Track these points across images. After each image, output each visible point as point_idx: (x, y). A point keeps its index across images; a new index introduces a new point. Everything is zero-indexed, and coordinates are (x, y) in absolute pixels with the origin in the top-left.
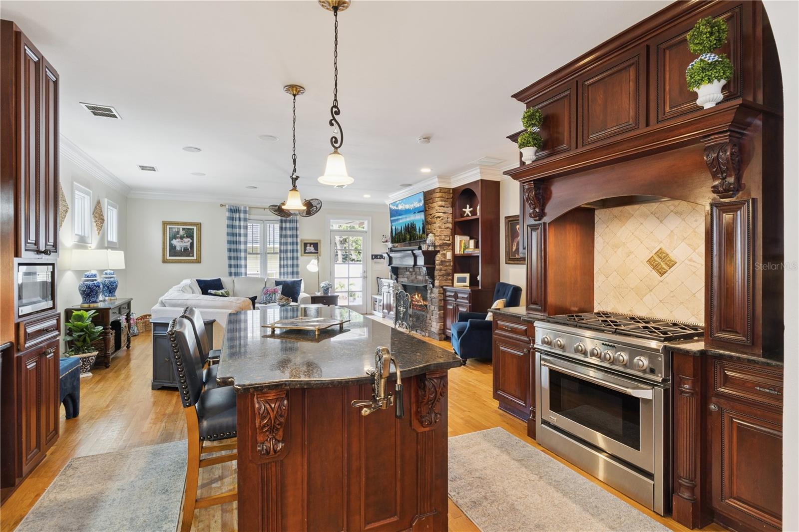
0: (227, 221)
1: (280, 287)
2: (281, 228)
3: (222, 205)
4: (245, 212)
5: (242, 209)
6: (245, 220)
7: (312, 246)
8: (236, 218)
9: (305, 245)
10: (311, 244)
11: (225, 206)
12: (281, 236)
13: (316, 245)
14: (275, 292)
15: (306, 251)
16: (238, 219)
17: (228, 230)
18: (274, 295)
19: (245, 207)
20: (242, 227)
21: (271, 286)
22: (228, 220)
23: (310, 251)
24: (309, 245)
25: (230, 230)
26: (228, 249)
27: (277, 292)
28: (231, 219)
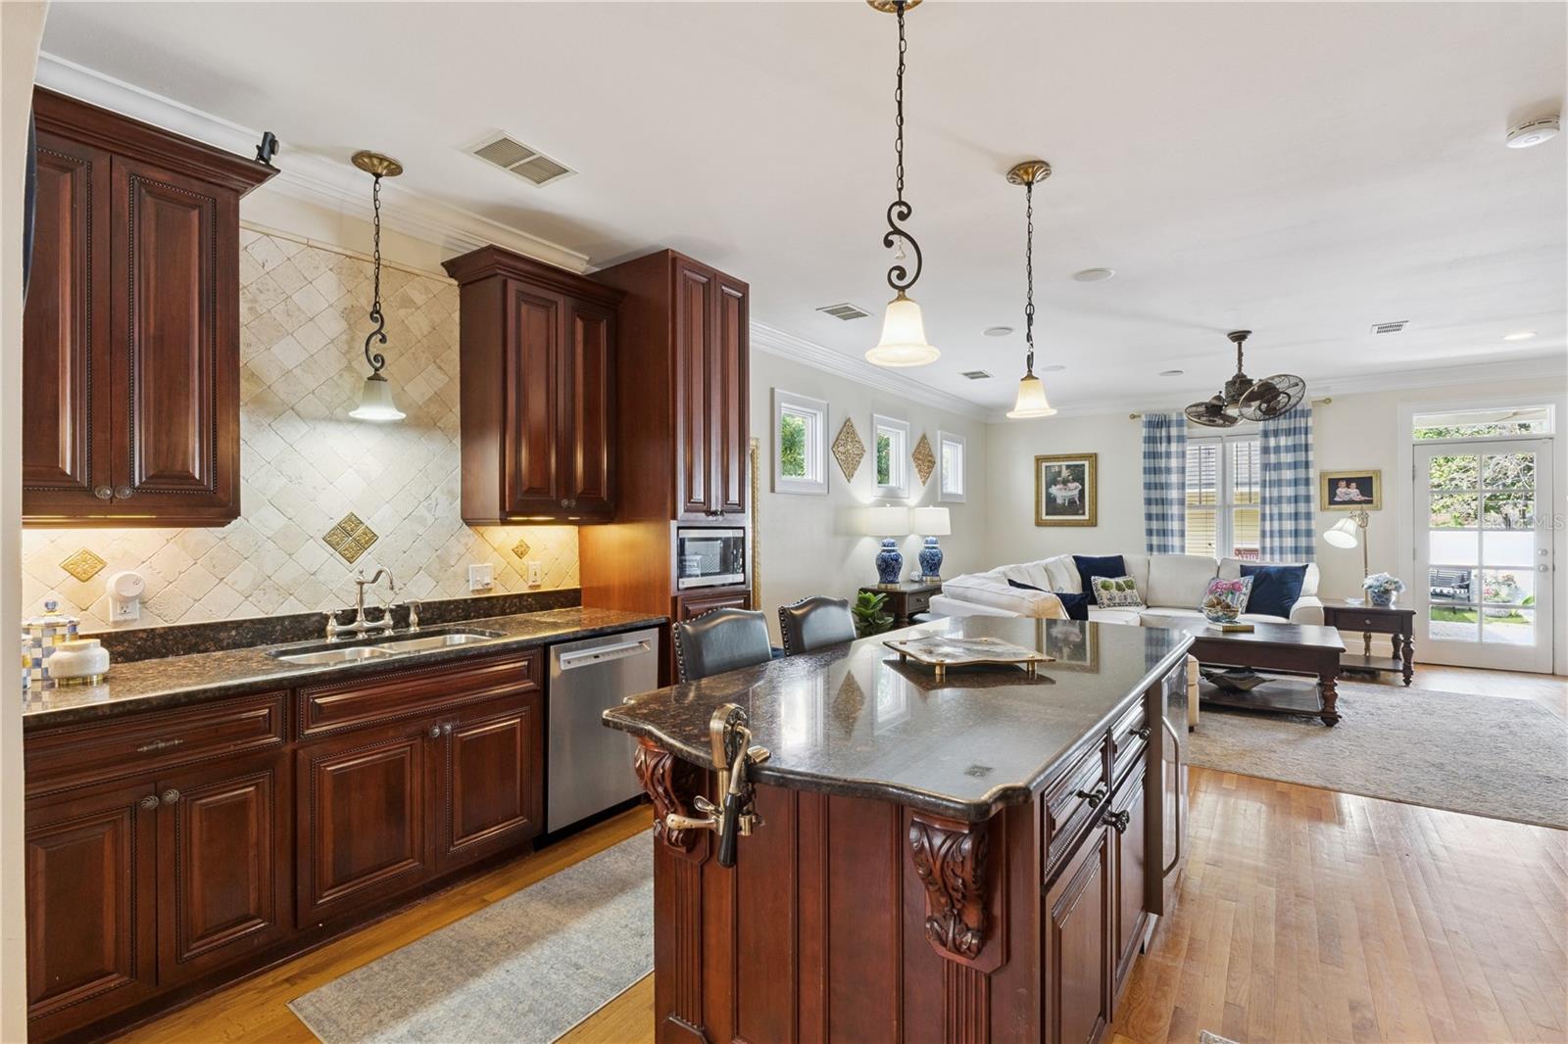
0: (1143, 445)
1: (1249, 580)
2: (1265, 450)
3: (1133, 417)
4: (1180, 424)
5: (1174, 417)
6: (1181, 439)
7: (1354, 485)
8: (1161, 438)
9: (1333, 484)
10: (1349, 481)
11: (1140, 416)
12: (1266, 467)
13: (1365, 484)
14: (1234, 589)
15: (1337, 499)
16: (1164, 440)
17: (1145, 463)
18: (1230, 596)
19: (1181, 414)
20: (1174, 455)
21: (1231, 576)
22: (1145, 442)
23: (1346, 498)
24: (1344, 483)
25: (1151, 463)
26: (1145, 499)
27: (1239, 590)
28: (1151, 440)
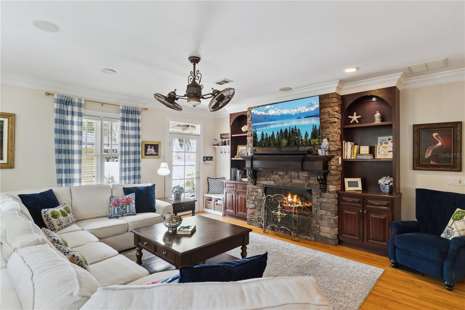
0: (55, 114)
2: (123, 128)
3: (48, 94)
4: (80, 105)
5: (76, 101)
6: (80, 115)
7: (153, 147)
8: (67, 112)
9: (146, 146)
10: (151, 145)
11: (53, 95)
14: (128, 202)
15: (147, 153)
16: (69, 113)
17: (56, 126)
18: (128, 206)
19: (81, 100)
20: (75, 123)
21: (119, 194)
22: (56, 113)
23: (150, 153)
24: (149, 147)
25: (58, 126)
26: (56, 149)
27: (131, 202)
28: (60, 111)
